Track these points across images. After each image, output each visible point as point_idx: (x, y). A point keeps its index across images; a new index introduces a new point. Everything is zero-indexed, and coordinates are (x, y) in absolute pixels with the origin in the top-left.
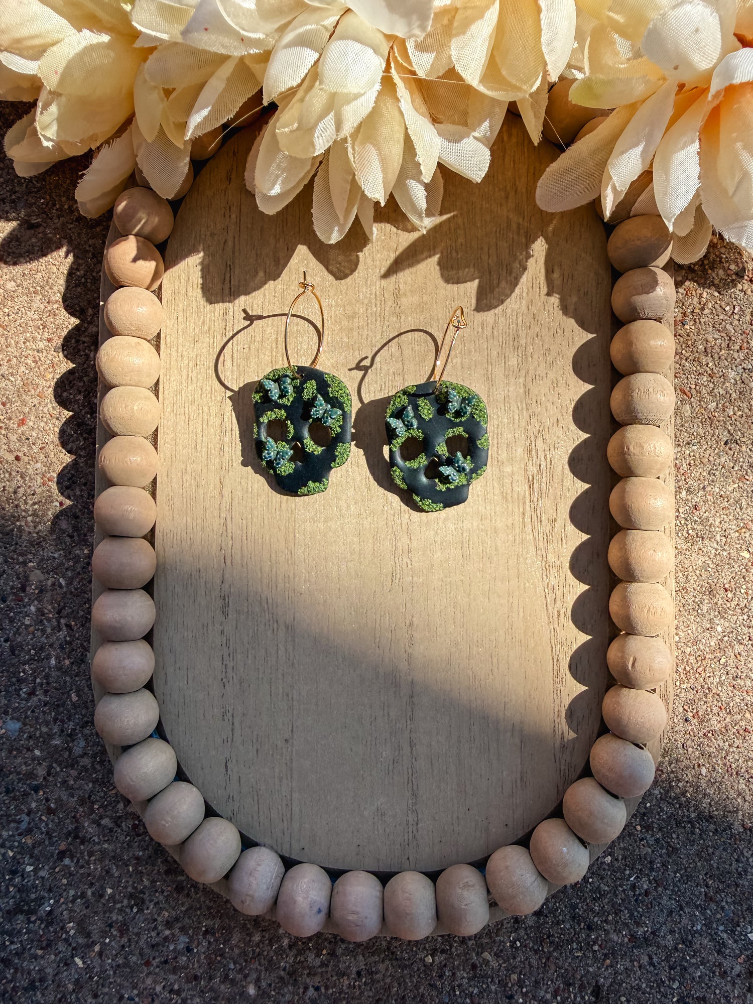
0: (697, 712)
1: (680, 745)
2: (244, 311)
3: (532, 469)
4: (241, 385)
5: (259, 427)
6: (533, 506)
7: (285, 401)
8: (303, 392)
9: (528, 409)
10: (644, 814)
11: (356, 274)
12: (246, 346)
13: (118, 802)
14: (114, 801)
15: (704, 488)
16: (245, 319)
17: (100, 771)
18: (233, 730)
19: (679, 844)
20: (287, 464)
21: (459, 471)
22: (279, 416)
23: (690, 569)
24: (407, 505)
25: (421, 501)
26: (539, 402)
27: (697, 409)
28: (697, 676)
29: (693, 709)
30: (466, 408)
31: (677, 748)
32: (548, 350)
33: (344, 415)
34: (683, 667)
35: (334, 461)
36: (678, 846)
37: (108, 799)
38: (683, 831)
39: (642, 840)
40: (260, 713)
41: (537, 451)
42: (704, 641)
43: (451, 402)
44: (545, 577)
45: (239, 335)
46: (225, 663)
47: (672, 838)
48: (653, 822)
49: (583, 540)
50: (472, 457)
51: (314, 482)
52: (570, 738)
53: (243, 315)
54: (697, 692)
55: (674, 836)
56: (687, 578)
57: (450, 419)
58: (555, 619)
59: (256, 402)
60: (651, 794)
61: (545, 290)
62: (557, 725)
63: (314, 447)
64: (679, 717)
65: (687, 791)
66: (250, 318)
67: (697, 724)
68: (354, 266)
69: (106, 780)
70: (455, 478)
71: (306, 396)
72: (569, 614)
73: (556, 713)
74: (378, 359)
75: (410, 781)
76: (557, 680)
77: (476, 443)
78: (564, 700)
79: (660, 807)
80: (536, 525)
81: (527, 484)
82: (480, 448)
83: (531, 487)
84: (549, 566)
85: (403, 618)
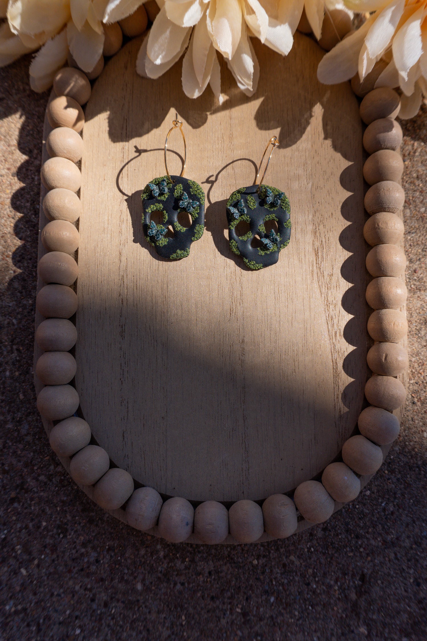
0: (420, 398)
1: (410, 419)
2: (136, 147)
3: (317, 244)
4: (133, 192)
5: (145, 216)
6: (318, 267)
7: (162, 198)
8: (174, 192)
9: (313, 207)
10: (389, 463)
11: (206, 125)
12: (136, 169)
13: (50, 465)
14: (48, 464)
15: (419, 259)
16: (136, 152)
17: (38, 444)
18: (128, 411)
19: (411, 481)
20: (164, 239)
21: (273, 242)
22: (158, 208)
23: (413, 309)
24: (240, 266)
25: (249, 262)
26: (320, 203)
27: (414, 212)
28: (419, 375)
29: (417, 396)
30: (277, 201)
31: (409, 421)
32: (325, 172)
33: (200, 206)
34: (410, 370)
35: (194, 236)
36: (411, 483)
37: (44, 463)
38: (413, 472)
39: (389, 479)
40: (146, 401)
41: (320, 233)
42: (422, 353)
43: (268, 197)
44: (327, 310)
45: (132, 162)
46: (122, 368)
47: (407, 478)
48: (395, 468)
49: (350, 287)
50: (280, 234)
51: (181, 250)
52: (345, 412)
53: (135, 149)
54: (419, 385)
55: (408, 476)
56: (411, 314)
57: (267, 209)
58: (334, 337)
59: (144, 199)
60: (393, 450)
61: (322, 136)
62: (336, 404)
63: (181, 227)
64: (409, 401)
65: (415, 448)
66: (139, 151)
67: (420, 405)
68: (204, 121)
69: (42, 450)
70: (270, 246)
71: (176, 194)
72: (342, 333)
73: (336, 396)
74: (220, 176)
75: (244, 442)
76: (336, 375)
77: (283, 225)
78: (340, 388)
79: (399, 458)
80: (320, 278)
81: (314, 253)
82: (285, 228)
83: (317, 254)
84: (329, 303)
85: (238, 338)
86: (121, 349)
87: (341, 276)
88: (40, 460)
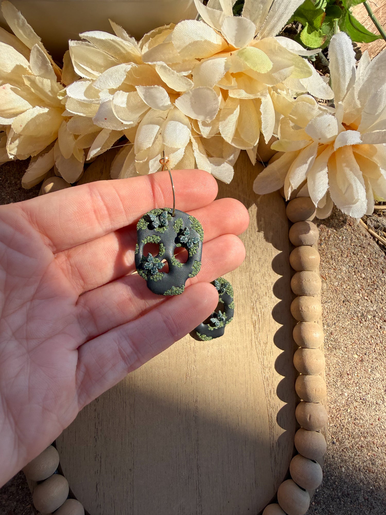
0: (338, 439)
1: (331, 457)
3: (255, 318)
6: (256, 337)
9: (251, 288)
10: (316, 496)
13: (31, 512)
14: (29, 512)
15: (335, 324)
17: (21, 494)
18: (101, 466)
19: (334, 510)
21: (220, 320)
23: (331, 364)
24: (193, 337)
25: (201, 335)
26: (257, 284)
27: (329, 285)
28: (337, 419)
29: (336, 437)
30: (223, 289)
31: (330, 458)
32: (260, 258)
34: (330, 415)
36: (334, 512)
38: (335, 503)
39: (316, 510)
40: (116, 455)
41: (257, 308)
42: (339, 401)
43: (216, 286)
44: (263, 373)
46: (96, 427)
47: (330, 507)
48: (320, 500)
49: (281, 353)
50: (226, 313)
54: (337, 428)
55: (331, 506)
56: (329, 369)
58: (269, 395)
61: (257, 229)
62: (272, 452)
64: (330, 442)
65: (336, 481)
67: (339, 445)
69: (25, 499)
70: (218, 324)
72: (276, 392)
73: (271, 445)
75: (198, 488)
76: (271, 427)
77: (228, 306)
78: (275, 437)
79: (324, 491)
80: (258, 346)
81: (252, 326)
82: (230, 308)
83: (254, 327)
84: (265, 367)
85: (192, 398)
86: (95, 410)
87: (274, 344)
88: (22, 509)
